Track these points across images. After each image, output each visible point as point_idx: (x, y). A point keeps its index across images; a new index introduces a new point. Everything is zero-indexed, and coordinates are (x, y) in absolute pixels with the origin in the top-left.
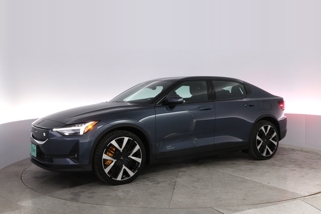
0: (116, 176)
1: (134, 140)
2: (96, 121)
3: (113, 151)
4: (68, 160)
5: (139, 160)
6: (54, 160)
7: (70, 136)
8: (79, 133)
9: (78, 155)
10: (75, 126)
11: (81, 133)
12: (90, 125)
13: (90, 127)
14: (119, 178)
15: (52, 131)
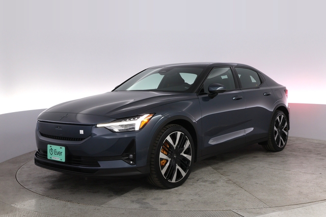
0: (171, 178)
1: (185, 135)
2: (150, 114)
3: (167, 148)
4: (121, 161)
5: (189, 157)
6: (100, 163)
7: (121, 132)
8: (134, 128)
9: (134, 156)
10: (125, 120)
11: (137, 128)
12: (144, 118)
13: (146, 120)
14: (174, 180)
15: (96, 127)
